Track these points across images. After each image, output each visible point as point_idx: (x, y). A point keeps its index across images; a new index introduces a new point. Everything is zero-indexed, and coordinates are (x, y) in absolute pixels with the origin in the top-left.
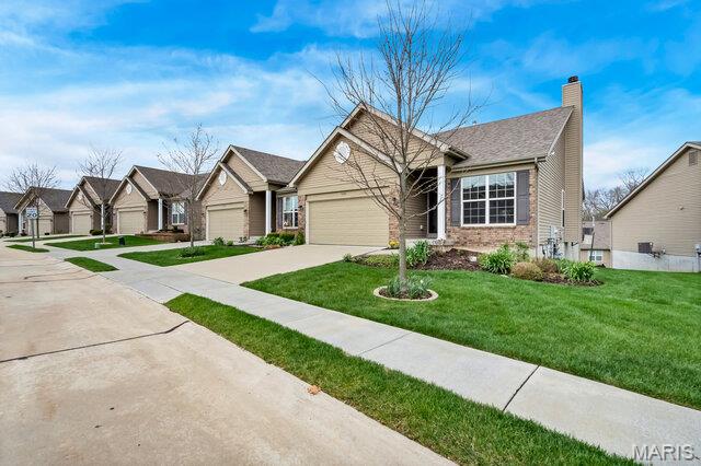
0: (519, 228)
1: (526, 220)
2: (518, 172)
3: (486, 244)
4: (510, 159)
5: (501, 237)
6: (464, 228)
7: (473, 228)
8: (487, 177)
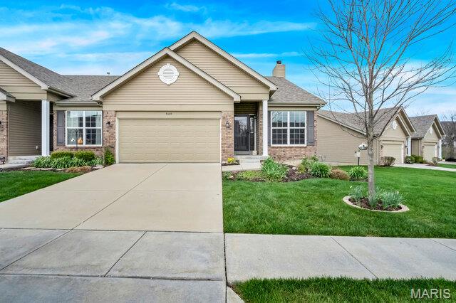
0: (309, 148)
1: (312, 143)
2: (308, 112)
3: (289, 158)
4: (303, 102)
5: (298, 153)
6: (273, 148)
7: (281, 147)
8: (289, 112)
